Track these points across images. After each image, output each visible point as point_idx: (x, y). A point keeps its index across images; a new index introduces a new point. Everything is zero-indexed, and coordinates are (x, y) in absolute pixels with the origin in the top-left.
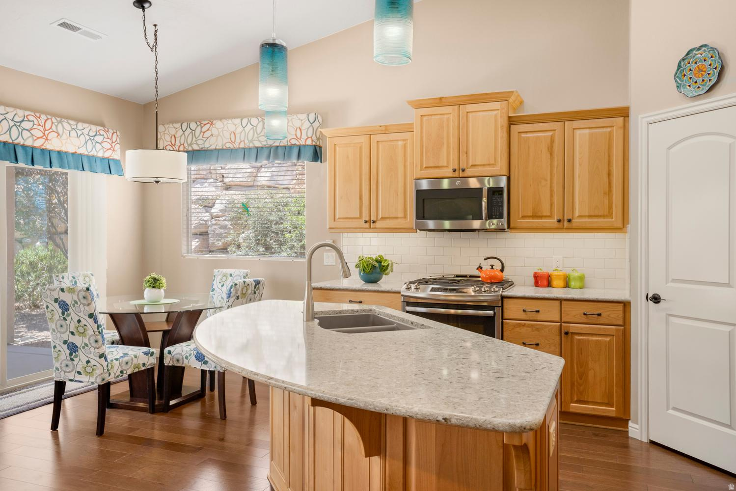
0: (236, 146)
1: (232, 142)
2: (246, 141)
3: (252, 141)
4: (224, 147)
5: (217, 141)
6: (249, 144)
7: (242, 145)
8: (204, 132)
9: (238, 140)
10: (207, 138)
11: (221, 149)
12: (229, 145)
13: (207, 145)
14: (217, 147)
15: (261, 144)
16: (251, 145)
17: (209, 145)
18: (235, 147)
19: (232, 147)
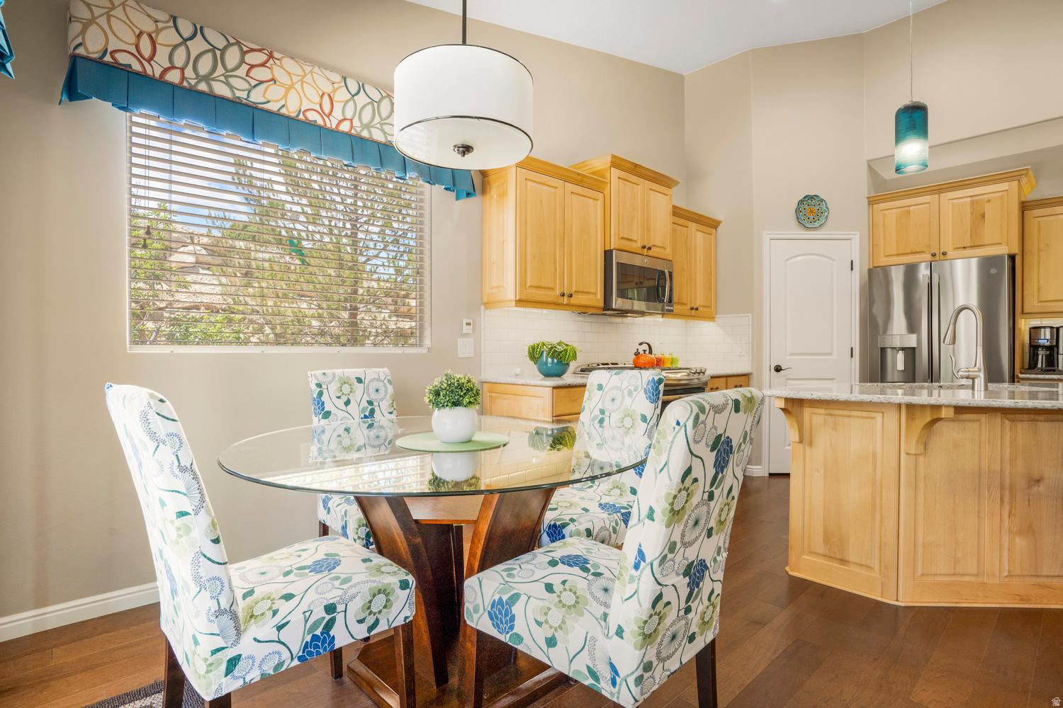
0: (332, 123)
1: (321, 112)
2: (356, 123)
3: (368, 126)
4: (301, 116)
5: (285, 96)
6: (361, 131)
7: (345, 127)
8: (252, 66)
9: (337, 114)
10: (261, 82)
11: (293, 119)
12: (312, 116)
13: (256, 97)
14: (284, 111)
15: (386, 137)
16: (365, 134)
17: (264, 100)
18: (328, 125)
19: (320, 122)
